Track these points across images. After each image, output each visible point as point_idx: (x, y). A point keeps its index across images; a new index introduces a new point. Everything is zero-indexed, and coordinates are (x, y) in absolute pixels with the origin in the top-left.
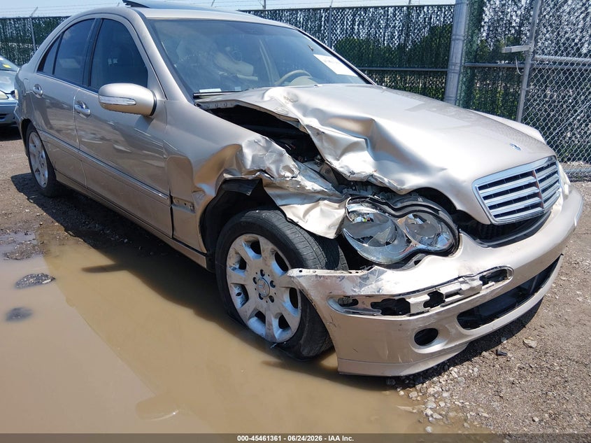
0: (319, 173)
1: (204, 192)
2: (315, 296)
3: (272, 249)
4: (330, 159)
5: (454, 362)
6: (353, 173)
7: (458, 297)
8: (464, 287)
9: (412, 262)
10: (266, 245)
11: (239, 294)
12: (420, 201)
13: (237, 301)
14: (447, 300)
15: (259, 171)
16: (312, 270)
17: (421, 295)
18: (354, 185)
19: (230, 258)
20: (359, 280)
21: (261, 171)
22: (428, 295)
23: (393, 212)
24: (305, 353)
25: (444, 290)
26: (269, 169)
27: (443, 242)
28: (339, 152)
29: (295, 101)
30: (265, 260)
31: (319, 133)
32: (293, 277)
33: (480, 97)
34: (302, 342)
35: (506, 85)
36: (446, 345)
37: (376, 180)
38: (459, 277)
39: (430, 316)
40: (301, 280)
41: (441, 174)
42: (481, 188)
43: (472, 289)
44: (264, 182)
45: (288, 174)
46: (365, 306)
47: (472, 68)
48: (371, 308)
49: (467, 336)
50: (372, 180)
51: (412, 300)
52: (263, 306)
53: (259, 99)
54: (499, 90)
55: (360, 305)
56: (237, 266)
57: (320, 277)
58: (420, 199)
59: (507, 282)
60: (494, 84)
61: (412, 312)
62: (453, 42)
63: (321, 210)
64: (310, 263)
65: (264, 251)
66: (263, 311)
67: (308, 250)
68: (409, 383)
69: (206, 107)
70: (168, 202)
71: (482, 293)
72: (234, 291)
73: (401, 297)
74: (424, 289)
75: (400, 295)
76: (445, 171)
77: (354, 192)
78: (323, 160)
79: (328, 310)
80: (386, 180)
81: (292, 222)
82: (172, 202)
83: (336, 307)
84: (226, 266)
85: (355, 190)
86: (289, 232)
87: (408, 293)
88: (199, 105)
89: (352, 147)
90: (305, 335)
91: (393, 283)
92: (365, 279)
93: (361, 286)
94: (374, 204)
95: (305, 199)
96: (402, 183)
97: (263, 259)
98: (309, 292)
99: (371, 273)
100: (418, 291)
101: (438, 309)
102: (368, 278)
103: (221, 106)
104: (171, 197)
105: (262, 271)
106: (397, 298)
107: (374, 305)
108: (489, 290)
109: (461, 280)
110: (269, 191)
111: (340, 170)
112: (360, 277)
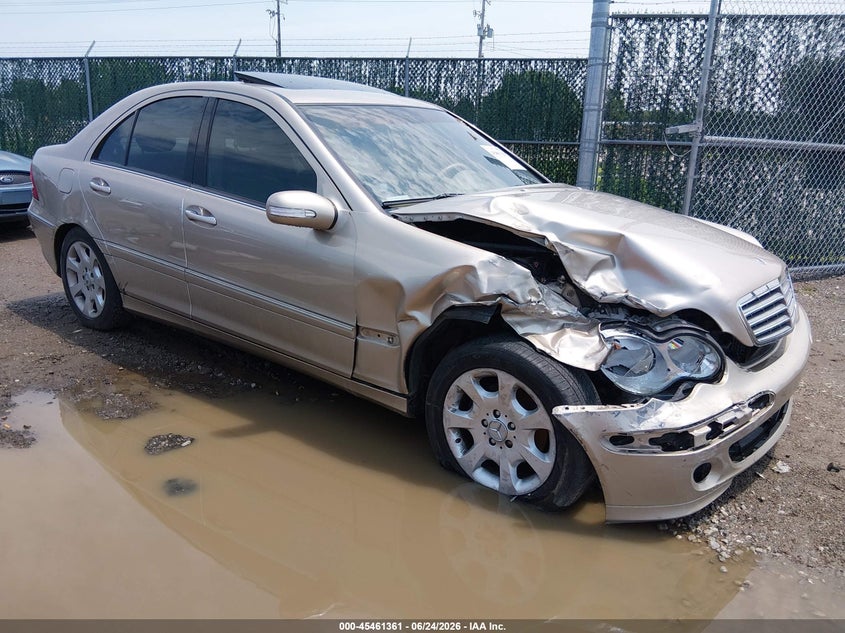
0: (561, 295)
1: (416, 320)
2: (586, 436)
3: (516, 385)
4: (576, 278)
5: (720, 502)
6: (604, 294)
7: (732, 427)
8: (739, 415)
9: (680, 392)
10: (507, 381)
11: (458, 441)
12: (684, 324)
13: (457, 450)
14: (726, 430)
15: (500, 295)
16: (579, 407)
17: (702, 427)
18: (601, 308)
19: (449, 398)
20: (637, 415)
21: (504, 295)
22: (709, 425)
23: (656, 337)
24: (559, 503)
25: (722, 420)
26: (513, 293)
27: (708, 368)
28: (587, 272)
29: (525, 213)
30: (502, 398)
31: (568, 251)
32: (560, 415)
33: (620, 183)
34: (555, 491)
35: (652, 167)
36: (719, 480)
37: (631, 301)
38: (734, 405)
39: (712, 449)
40: (568, 418)
41: (706, 293)
42: (744, 307)
43: (745, 416)
44: (503, 308)
45: (533, 299)
46: (642, 443)
47: (610, 146)
48: (648, 444)
49: (735, 469)
50: (627, 301)
51: (695, 433)
52: (495, 453)
53: (486, 212)
54: (643, 173)
55: (636, 443)
56: (457, 408)
57: (592, 413)
58: (684, 322)
59: (770, 407)
60: (637, 165)
61: (697, 445)
62: (586, 114)
63: (571, 337)
64: (570, 399)
65: (503, 388)
66: (494, 458)
67: (565, 384)
68: (681, 527)
69: (408, 220)
70: (354, 334)
71: (752, 421)
72: (452, 437)
73: (685, 430)
74: (704, 421)
75: (682, 428)
76: (708, 291)
77: (604, 316)
78: (569, 280)
79: (600, 452)
80: (644, 302)
81: (542, 353)
82: (358, 334)
83: (610, 446)
84: (443, 407)
85: (605, 313)
86: (540, 364)
87: (691, 426)
88: (395, 217)
89: (598, 266)
90: (560, 483)
91: (672, 415)
92: (643, 412)
93: (639, 421)
94: (632, 328)
95: (547, 325)
96: (662, 303)
97: (500, 397)
98: (580, 432)
99: (649, 405)
100: (699, 422)
101: (717, 441)
102: (646, 412)
103: (435, 219)
104: (358, 327)
105: (495, 412)
106: (680, 431)
107: (653, 441)
108: (757, 418)
109: (735, 408)
110: (508, 319)
111: (590, 291)
112: (638, 411)
